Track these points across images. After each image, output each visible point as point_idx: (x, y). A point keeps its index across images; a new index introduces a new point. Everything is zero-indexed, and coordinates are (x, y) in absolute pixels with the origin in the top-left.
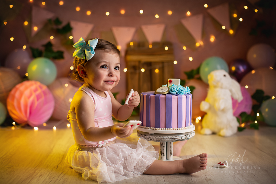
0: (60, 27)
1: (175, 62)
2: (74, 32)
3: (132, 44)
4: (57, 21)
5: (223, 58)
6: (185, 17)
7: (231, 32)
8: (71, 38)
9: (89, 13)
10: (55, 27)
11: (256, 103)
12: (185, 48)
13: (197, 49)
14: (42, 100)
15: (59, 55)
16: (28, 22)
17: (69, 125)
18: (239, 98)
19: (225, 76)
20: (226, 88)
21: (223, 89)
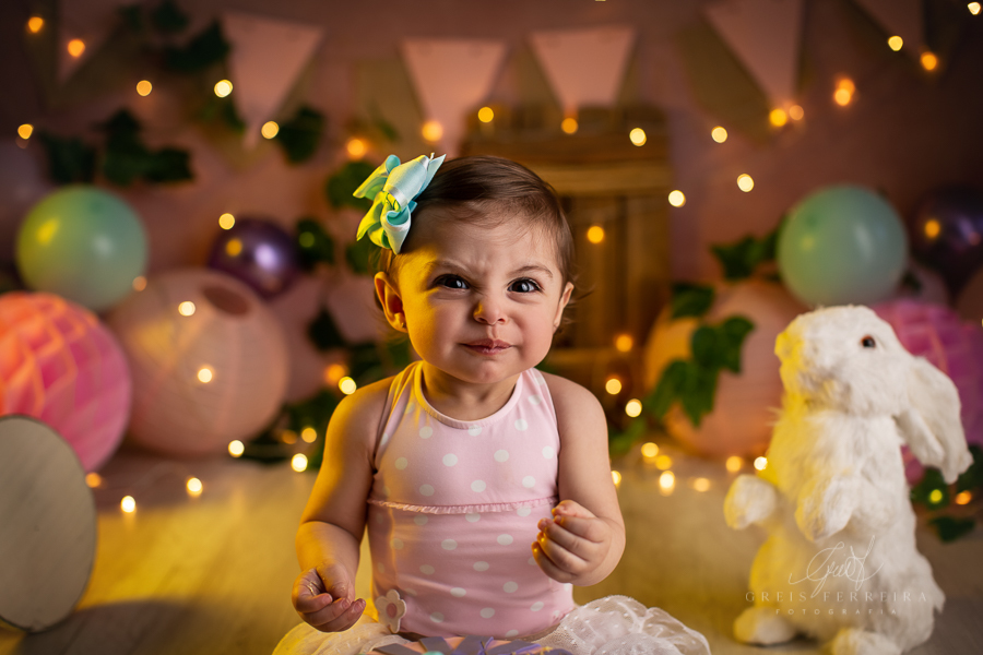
0: (181, 39)
1: (677, 199)
2: (242, 63)
3: (486, 115)
4: (170, 17)
5: (883, 192)
7: (929, 62)
8: (223, 89)
10: (156, 40)
12: (719, 135)
13: (775, 137)
14: (68, 381)
15: (175, 167)
16: (44, 16)
17: (194, 486)
18: (946, 461)
19: (867, 342)
20: (870, 411)
21: (854, 415)
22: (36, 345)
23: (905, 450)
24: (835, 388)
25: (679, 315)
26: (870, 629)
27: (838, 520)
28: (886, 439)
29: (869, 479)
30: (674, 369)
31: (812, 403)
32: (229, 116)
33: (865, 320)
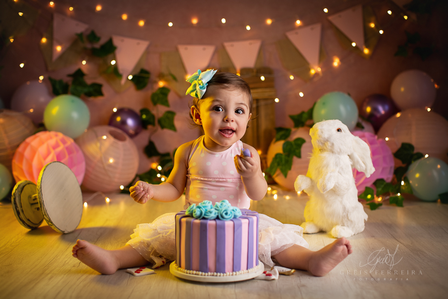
0: (97, 46)
1: (277, 100)
2: (119, 53)
4: (93, 36)
5: (349, 94)
6: (293, 28)
7: (366, 51)
8: (113, 62)
9: (142, 23)
10: (89, 46)
11: (400, 164)
12: (292, 77)
13: (311, 79)
15: (96, 91)
16: (46, 38)
17: (108, 200)
18: (366, 170)
19: (339, 130)
20: (340, 152)
21: (335, 154)
22: (54, 148)
23: (352, 166)
24: (329, 144)
25: (278, 140)
26: (343, 225)
27: (330, 186)
28: (346, 162)
29: (340, 174)
30: (277, 156)
31: (322, 150)
32: (115, 73)
33: (338, 124)
